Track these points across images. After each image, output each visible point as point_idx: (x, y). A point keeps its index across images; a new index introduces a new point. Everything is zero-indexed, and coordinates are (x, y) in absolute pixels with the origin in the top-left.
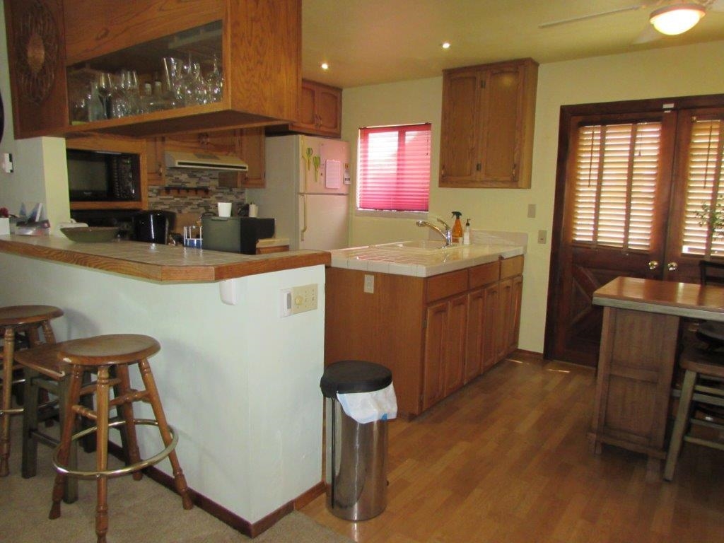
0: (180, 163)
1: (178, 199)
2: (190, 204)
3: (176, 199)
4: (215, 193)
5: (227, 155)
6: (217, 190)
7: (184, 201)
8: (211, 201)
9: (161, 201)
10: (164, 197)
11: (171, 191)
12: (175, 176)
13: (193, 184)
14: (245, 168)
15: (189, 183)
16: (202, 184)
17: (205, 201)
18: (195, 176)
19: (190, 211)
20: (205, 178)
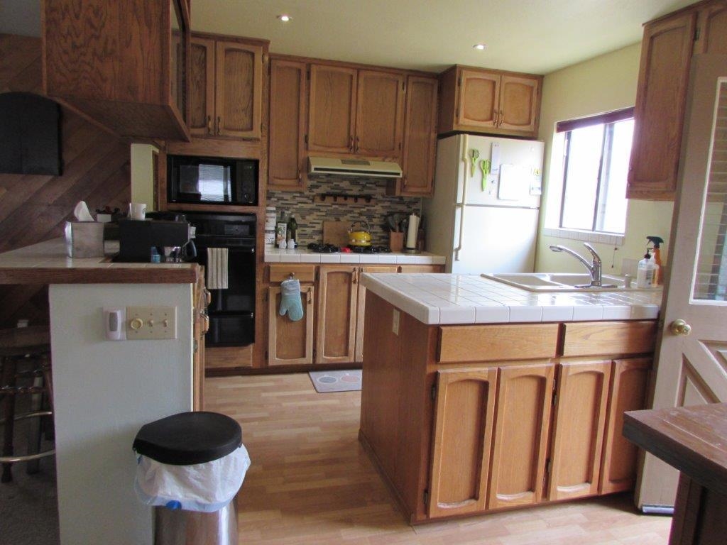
0: (316, 169)
1: (337, 206)
2: (351, 212)
3: (334, 206)
4: (380, 201)
5: (384, 160)
6: (384, 199)
7: (344, 209)
8: (376, 210)
9: (317, 208)
10: (320, 204)
11: (326, 197)
12: (335, 183)
13: (355, 191)
14: (398, 174)
15: (351, 190)
16: (366, 192)
17: (368, 210)
18: (358, 184)
19: (350, 219)
20: (371, 185)
